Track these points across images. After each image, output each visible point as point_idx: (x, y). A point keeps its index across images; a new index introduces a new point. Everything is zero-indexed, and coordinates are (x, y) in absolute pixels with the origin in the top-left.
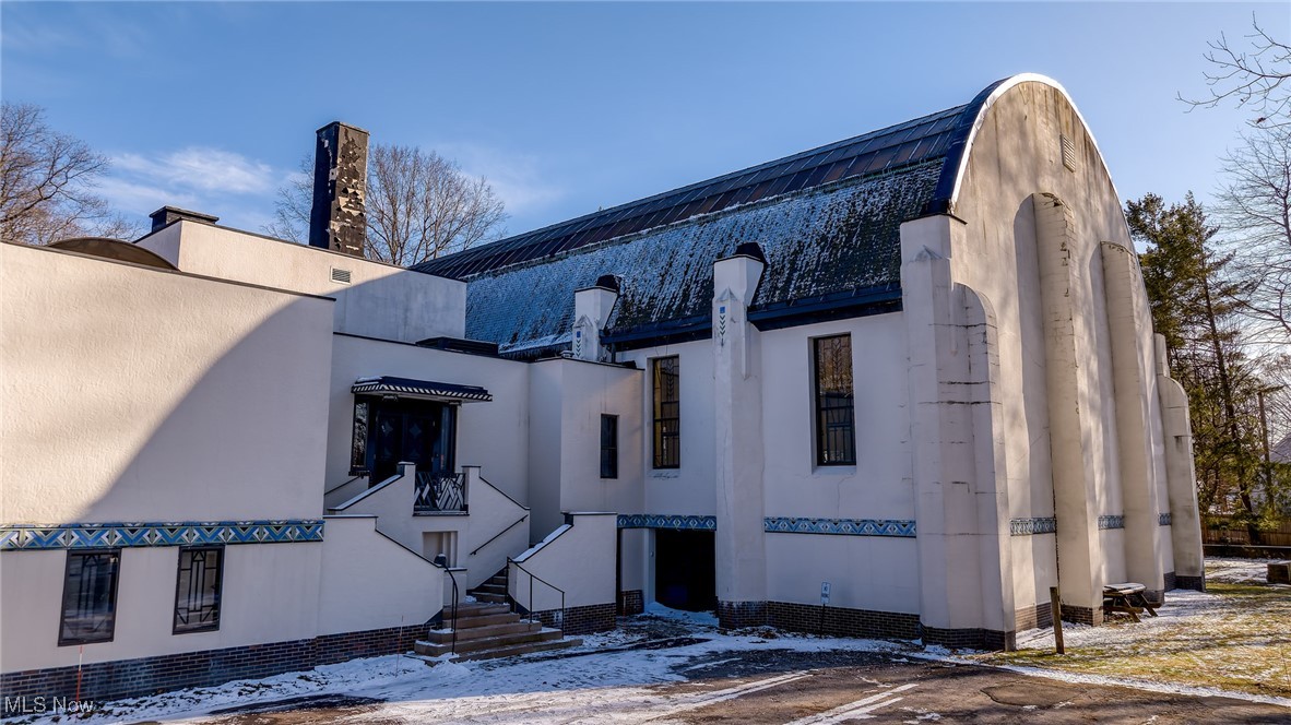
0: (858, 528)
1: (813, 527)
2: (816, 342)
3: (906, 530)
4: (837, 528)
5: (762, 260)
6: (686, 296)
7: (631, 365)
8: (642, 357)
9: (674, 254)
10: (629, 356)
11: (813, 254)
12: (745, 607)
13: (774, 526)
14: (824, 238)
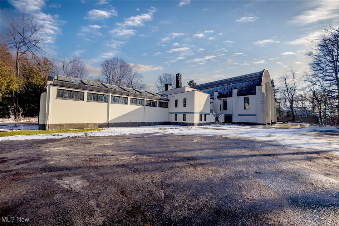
0: (249, 115)
1: (244, 115)
2: (244, 97)
3: (255, 115)
4: (247, 115)
5: (237, 89)
6: (228, 93)
7: (221, 100)
8: (222, 99)
9: (225, 89)
10: (221, 99)
11: (244, 89)
12: (236, 122)
13: (239, 115)
14: (245, 87)
